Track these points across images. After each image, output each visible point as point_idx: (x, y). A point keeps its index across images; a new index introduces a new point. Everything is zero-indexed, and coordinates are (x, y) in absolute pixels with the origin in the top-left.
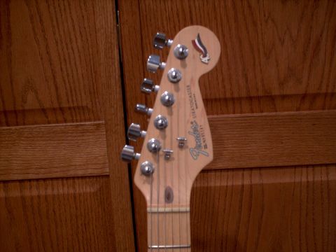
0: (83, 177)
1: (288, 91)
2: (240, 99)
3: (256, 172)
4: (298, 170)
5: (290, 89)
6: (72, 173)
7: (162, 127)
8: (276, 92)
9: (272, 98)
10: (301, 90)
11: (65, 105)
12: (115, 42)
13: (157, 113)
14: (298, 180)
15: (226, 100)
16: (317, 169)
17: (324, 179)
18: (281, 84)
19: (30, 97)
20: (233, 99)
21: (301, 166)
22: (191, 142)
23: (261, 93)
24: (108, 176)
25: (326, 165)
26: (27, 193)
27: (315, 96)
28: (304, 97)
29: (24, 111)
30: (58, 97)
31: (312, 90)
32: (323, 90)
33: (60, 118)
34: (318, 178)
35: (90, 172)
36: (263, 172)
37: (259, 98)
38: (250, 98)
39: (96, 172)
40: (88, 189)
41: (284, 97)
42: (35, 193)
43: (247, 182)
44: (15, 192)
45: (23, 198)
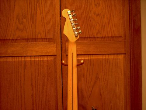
0: (50, 56)
1: (98, 36)
2: (87, 37)
3: (92, 56)
4: (102, 55)
6: (47, 54)
8: (96, 36)
9: (94, 37)
10: (101, 36)
11: (47, 38)
12: (60, 23)
14: (102, 58)
15: (84, 37)
16: (106, 55)
17: (108, 57)
18: (97, 34)
19: (39, 35)
20: (86, 37)
21: (102, 54)
23: (92, 36)
24: (56, 55)
25: (108, 54)
26: (36, 59)
27: (105, 37)
28: (102, 37)
29: (37, 39)
30: (46, 36)
32: (106, 36)
33: (46, 41)
34: (106, 58)
35: (51, 54)
38: (90, 37)
39: (54, 54)
40: (51, 59)
41: (98, 37)
42: (38, 59)
43: (89, 58)
44: (33, 59)
45: (35, 61)
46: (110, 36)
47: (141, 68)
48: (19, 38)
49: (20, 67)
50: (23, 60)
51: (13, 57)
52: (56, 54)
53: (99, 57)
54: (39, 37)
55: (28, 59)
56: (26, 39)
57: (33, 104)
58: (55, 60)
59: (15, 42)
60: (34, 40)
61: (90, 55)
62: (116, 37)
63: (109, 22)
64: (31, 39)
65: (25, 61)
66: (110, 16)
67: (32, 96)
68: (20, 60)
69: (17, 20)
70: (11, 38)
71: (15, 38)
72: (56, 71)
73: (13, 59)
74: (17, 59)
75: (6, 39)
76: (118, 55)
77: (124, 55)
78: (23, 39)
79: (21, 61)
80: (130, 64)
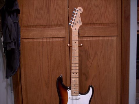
0: (61, 37)
1: (97, 23)
2: (89, 24)
3: (92, 37)
4: (99, 37)
5: (97, 22)
7: (75, 20)
8: (95, 23)
9: (94, 24)
10: (99, 22)
12: (68, 13)
13: (74, 18)
14: (99, 39)
15: (86, 24)
16: (103, 37)
17: (104, 39)
18: (96, 21)
19: (53, 22)
22: (79, 22)
23: (92, 23)
25: (105, 36)
26: (51, 40)
27: (102, 24)
28: (100, 24)
29: (51, 25)
30: (57, 23)
31: (101, 23)
32: (103, 22)
33: (58, 26)
34: (103, 39)
35: (62, 36)
36: (93, 37)
37: (92, 24)
38: (90, 24)
39: (63, 36)
40: (61, 40)
41: (96, 24)
42: (52, 40)
43: (90, 39)
44: (48, 40)
45: (50, 41)
46: (106, 22)
47: (129, 47)
48: (38, 25)
49: (39, 46)
50: (41, 40)
51: (34, 38)
52: (65, 36)
53: (97, 39)
54: (53, 24)
55: (45, 40)
56: (43, 25)
57: (49, 72)
58: (64, 41)
59: (35, 28)
60: (49, 26)
61: (91, 37)
62: (110, 23)
63: (105, 12)
64: (47, 25)
65: (42, 41)
66: (106, 8)
67: (48, 67)
68: (39, 40)
69: (36, 11)
70: (32, 25)
71: (35, 25)
72: (65, 49)
73: (34, 40)
74: (37, 40)
75: (28, 25)
76: (112, 37)
77: (117, 37)
78: (41, 25)
79: (40, 42)
80: (121, 44)
